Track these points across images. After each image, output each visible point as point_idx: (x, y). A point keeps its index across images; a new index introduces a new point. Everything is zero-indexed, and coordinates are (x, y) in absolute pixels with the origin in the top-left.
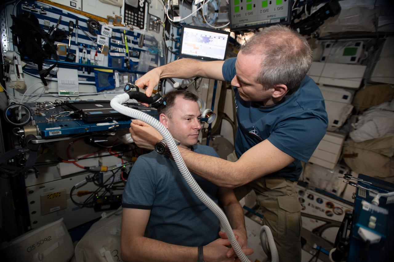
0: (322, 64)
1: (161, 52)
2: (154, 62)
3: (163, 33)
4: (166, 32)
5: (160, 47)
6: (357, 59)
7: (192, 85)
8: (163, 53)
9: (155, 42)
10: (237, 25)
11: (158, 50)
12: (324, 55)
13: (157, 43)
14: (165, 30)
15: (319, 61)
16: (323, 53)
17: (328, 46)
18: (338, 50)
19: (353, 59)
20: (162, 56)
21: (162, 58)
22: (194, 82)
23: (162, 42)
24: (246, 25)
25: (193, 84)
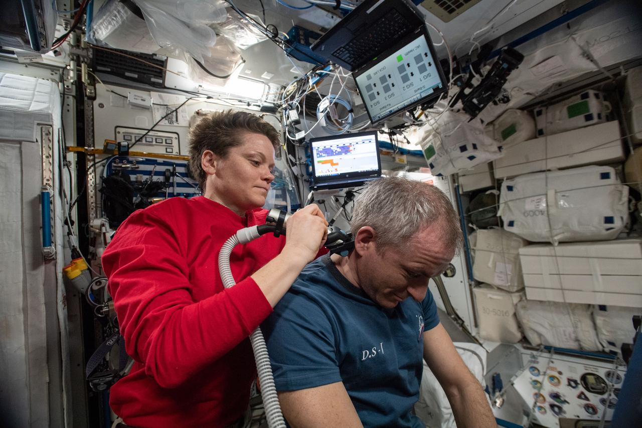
0: (541, 139)
1: (288, 184)
2: (281, 199)
3: (287, 159)
4: (290, 156)
5: (285, 178)
6: (595, 116)
7: (341, 215)
8: (292, 183)
9: (278, 172)
10: (378, 115)
11: (283, 181)
12: (539, 127)
13: (281, 173)
14: (289, 154)
15: (536, 137)
16: (536, 126)
17: (539, 113)
18: (558, 113)
19: (589, 118)
20: (291, 189)
21: (291, 190)
22: (343, 210)
23: (288, 170)
24: (391, 111)
25: (341, 213)
